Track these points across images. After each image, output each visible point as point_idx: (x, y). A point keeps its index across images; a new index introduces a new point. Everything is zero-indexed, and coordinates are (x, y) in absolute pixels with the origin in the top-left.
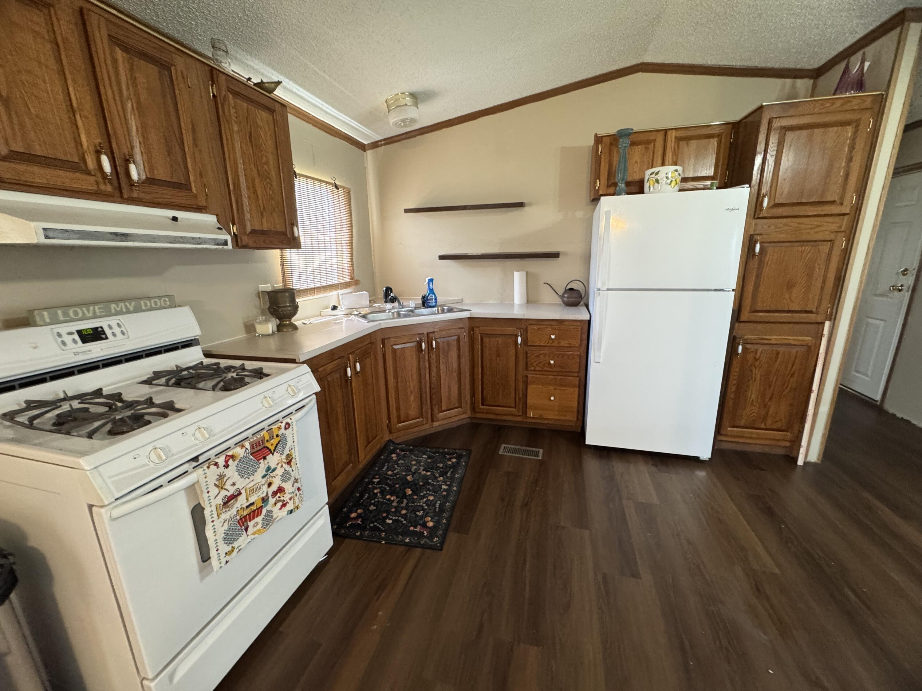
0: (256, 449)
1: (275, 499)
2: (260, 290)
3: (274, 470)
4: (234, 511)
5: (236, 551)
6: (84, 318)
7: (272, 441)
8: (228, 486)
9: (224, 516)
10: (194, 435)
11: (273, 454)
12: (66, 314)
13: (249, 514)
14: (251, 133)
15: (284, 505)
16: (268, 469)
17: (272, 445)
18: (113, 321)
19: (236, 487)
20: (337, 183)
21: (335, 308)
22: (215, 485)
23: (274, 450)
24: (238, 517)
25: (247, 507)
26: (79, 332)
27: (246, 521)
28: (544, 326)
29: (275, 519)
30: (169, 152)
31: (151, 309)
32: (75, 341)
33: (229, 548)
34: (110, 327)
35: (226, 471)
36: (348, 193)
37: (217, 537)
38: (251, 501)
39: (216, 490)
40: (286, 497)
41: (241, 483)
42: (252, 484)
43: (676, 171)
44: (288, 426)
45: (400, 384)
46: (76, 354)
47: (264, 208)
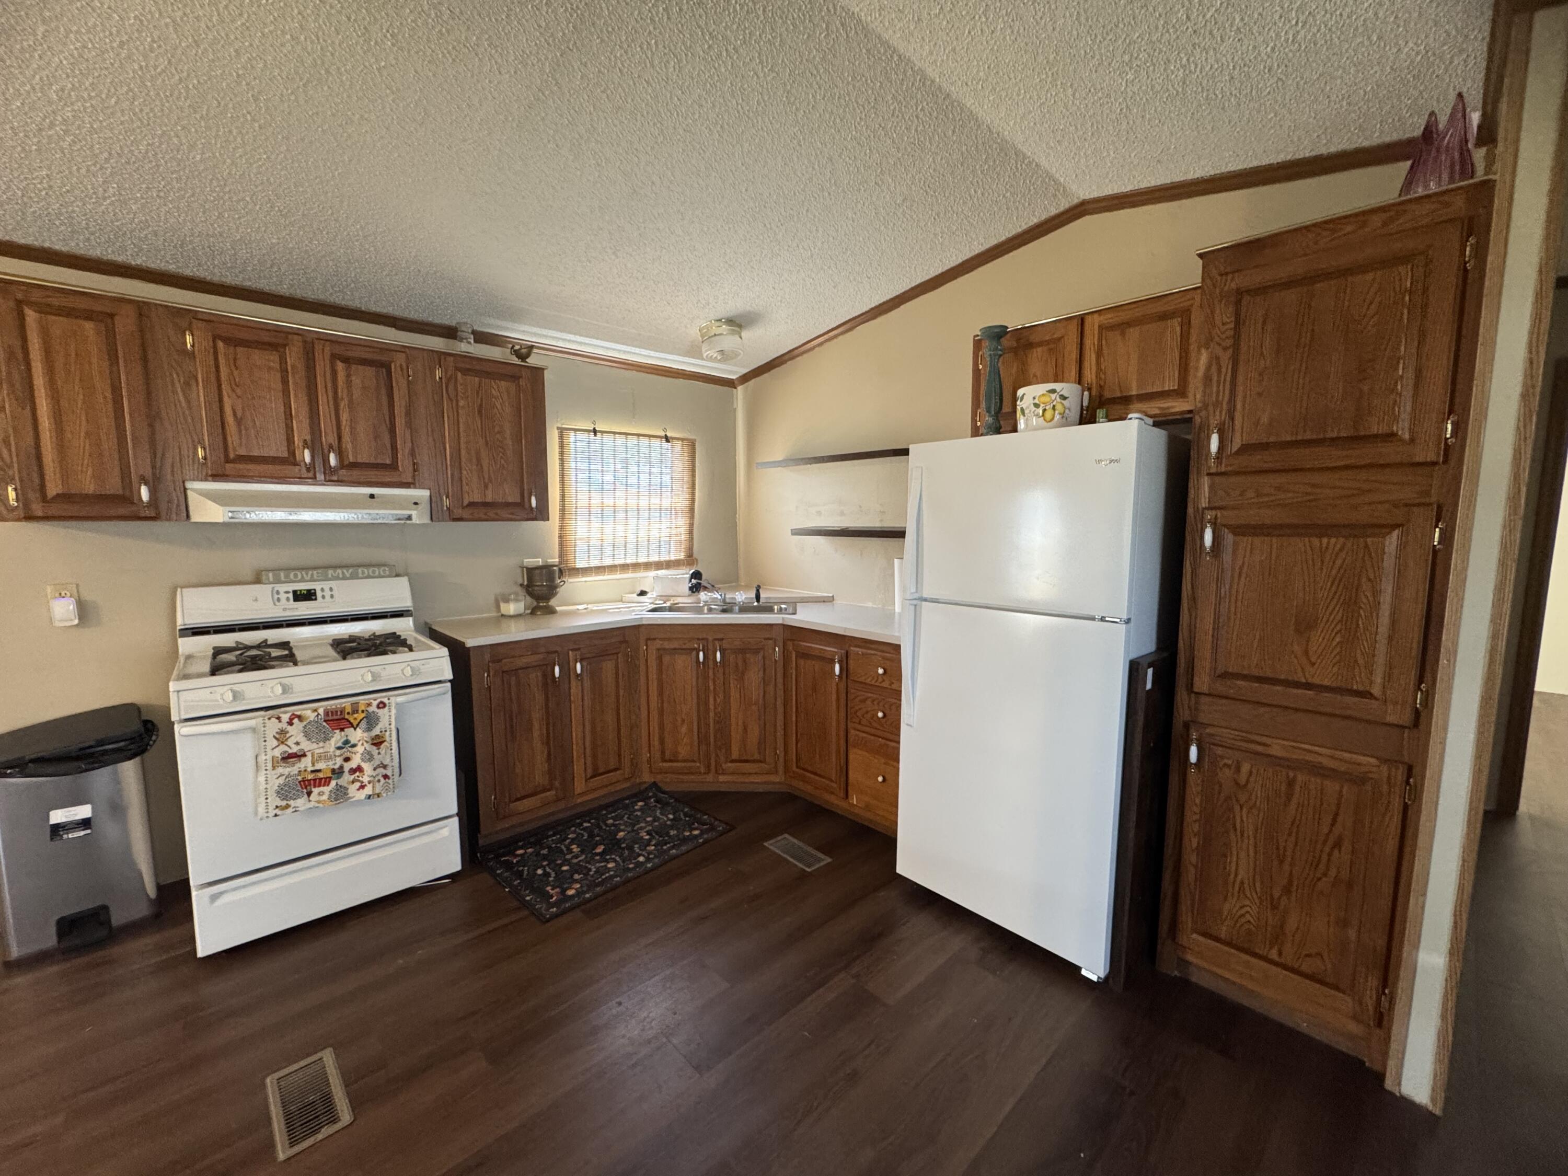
0: (330, 718)
1: (352, 777)
2: (525, 564)
3: (354, 746)
4: (294, 770)
5: (290, 810)
6: (303, 580)
7: (356, 716)
8: (290, 742)
9: (280, 770)
10: (272, 688)
11: (355, 729)
12: (287, 576)
13: (315, 780)
14: (481, 405)
15: (362, 787)
16: (347, 742)
17: (355, 719)
18: (326, 585)
19: (299, 747)
20: (669, 435)
21: (643, 593)
22: (274, 737)
23: (358, 725)
24: (300, 778)
25: (312, 772)
26: (295, 592)
27: (310, 785)
28: (872, 652)
29: (350, 798)
30: (376, 437)
31: (369, 577)
32: (288, 599)
33: (284, 803)
34: (322, 590)
35: (289, 728)
36: (692, 445)
37: (268, 786)
38: (318, 767)
39: (275, 743)
40: (366, 779)
41: (306, 745)
42: (321, 751)
43: (1053, 391)
44: (382, 705)
45: (665, 705)
46: (285, 610)
47: (490, 480)
